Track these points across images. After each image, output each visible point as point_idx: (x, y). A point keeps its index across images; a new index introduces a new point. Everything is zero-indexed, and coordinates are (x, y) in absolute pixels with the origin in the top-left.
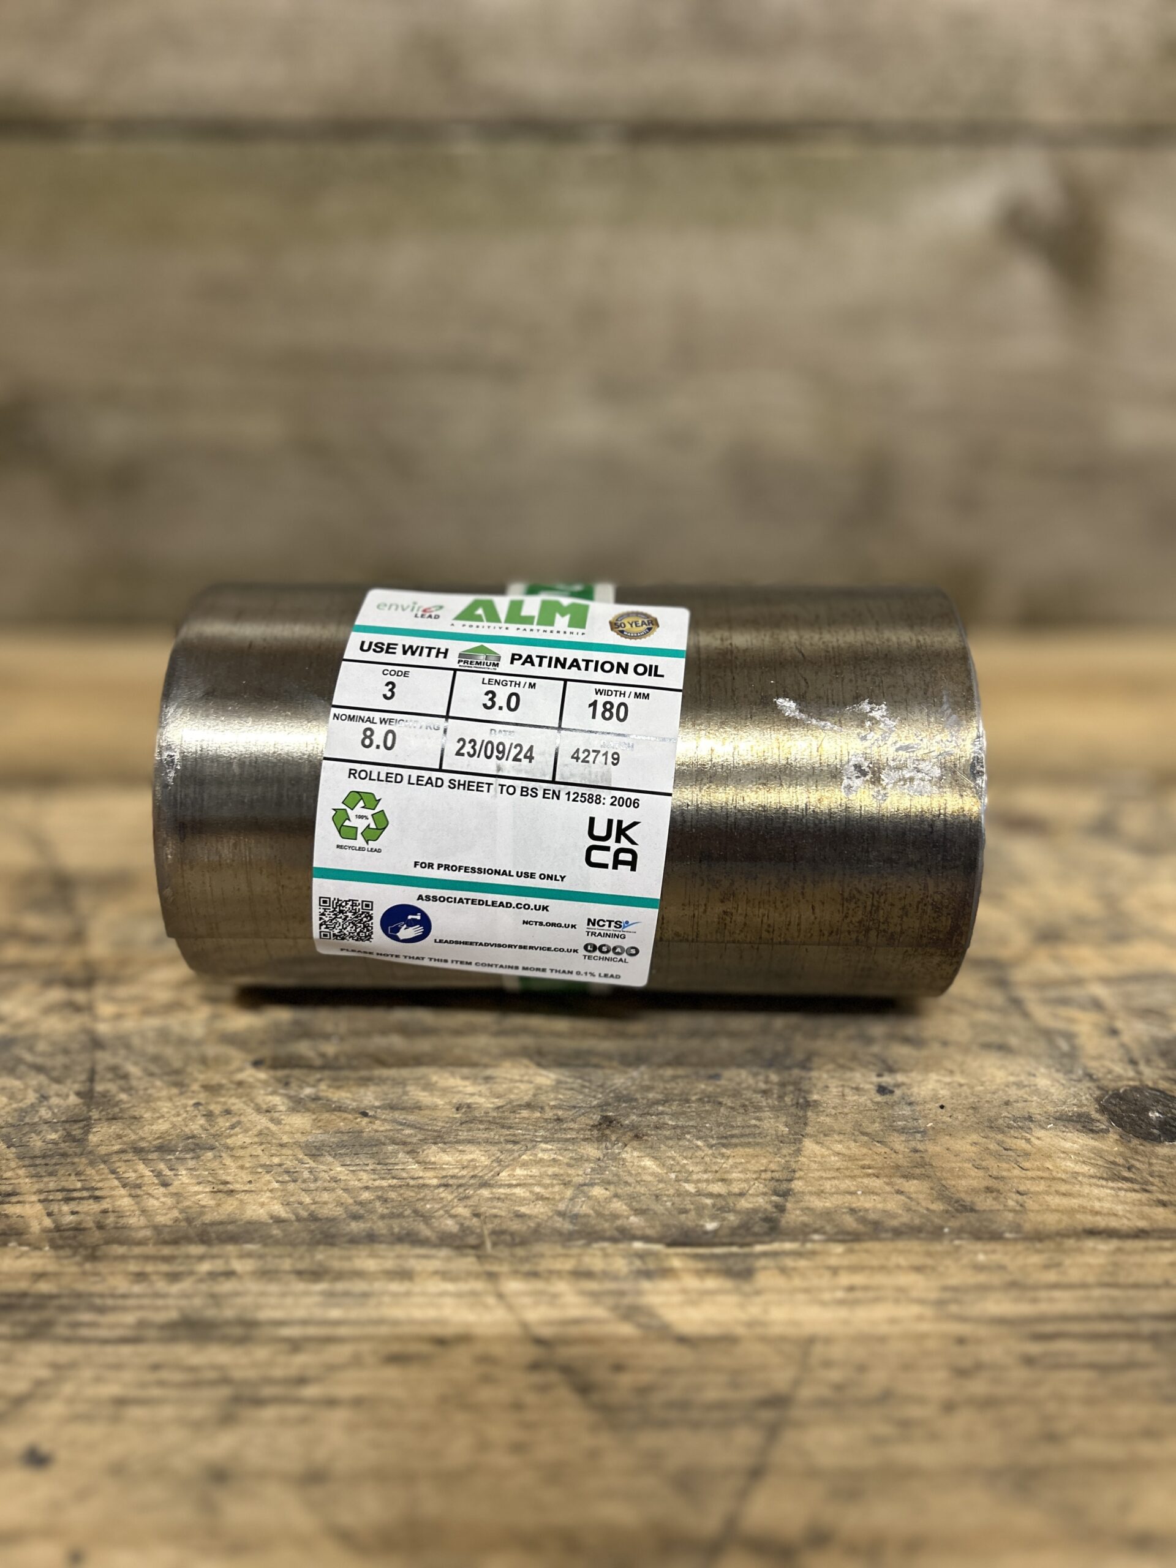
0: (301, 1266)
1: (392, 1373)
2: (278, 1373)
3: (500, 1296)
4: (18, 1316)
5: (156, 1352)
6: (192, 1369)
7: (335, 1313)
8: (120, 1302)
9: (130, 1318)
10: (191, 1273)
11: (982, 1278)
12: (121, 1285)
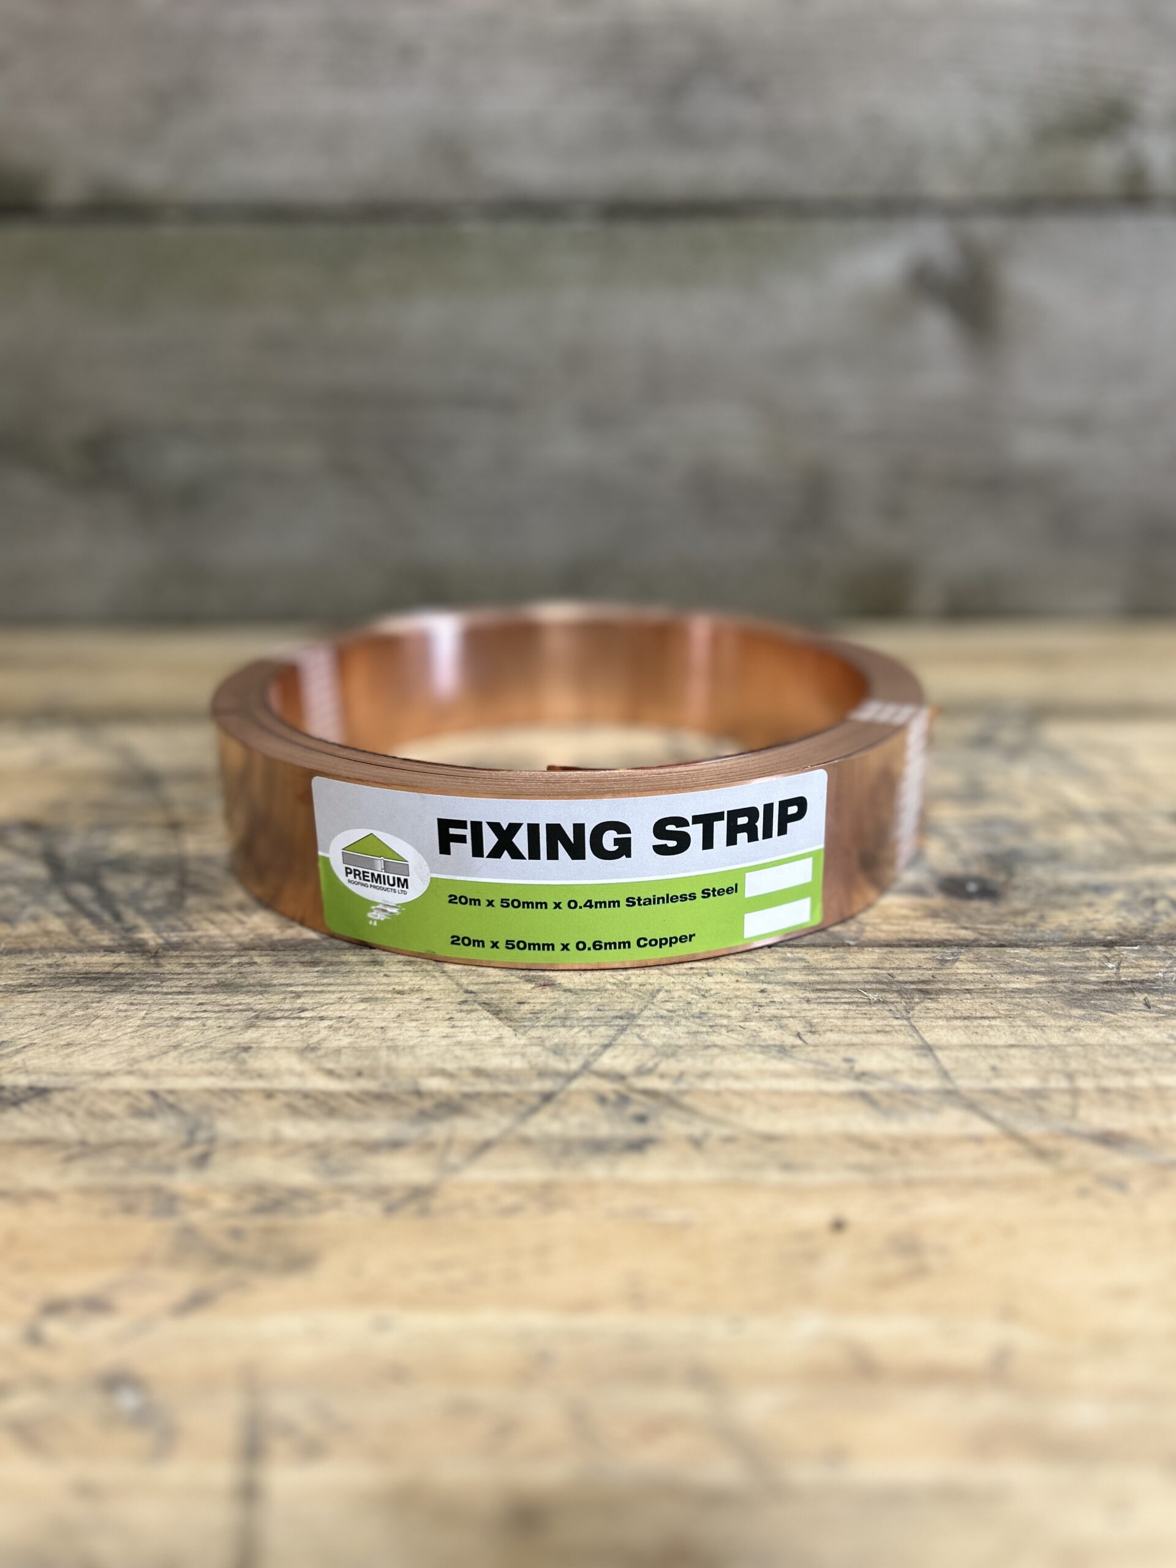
0: (303, 959)
1: (363, 1006)
2: (286, 1007)
3: (444, 972)
4: (105, 983)
5: (202, 998)
6: (227, 1005)
7: (325, 981)
8: (175, 977)
9: (183, 984)
10: (225, 963)
11: (785, 964)
12: (178, 969)
